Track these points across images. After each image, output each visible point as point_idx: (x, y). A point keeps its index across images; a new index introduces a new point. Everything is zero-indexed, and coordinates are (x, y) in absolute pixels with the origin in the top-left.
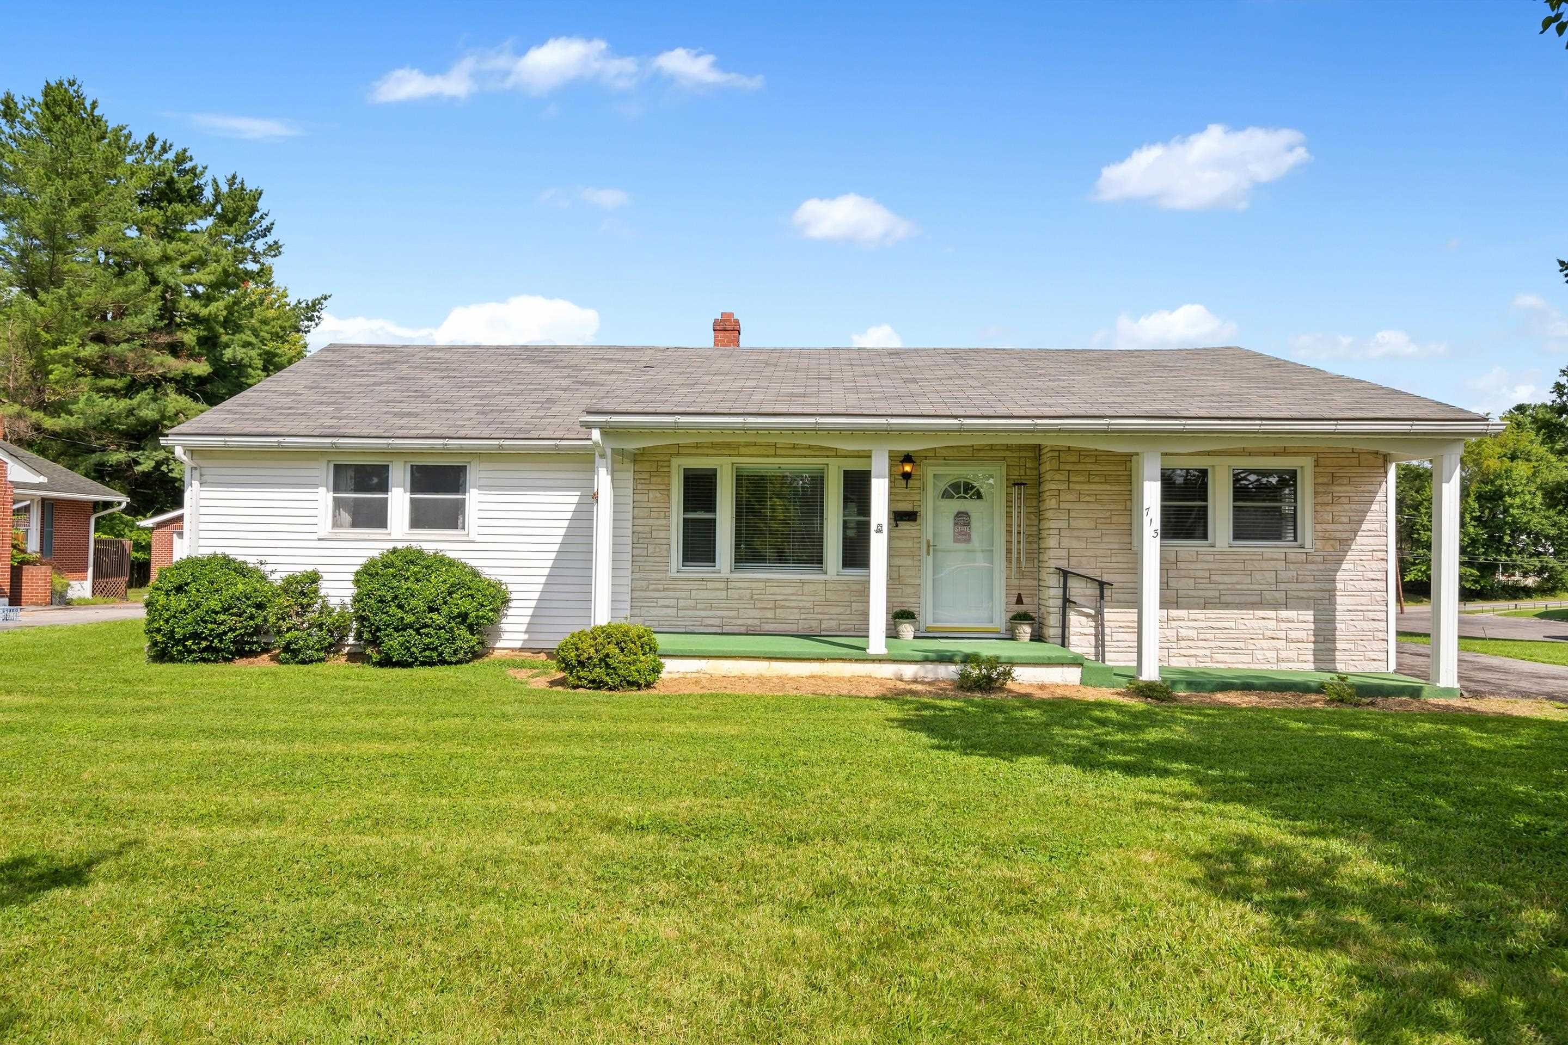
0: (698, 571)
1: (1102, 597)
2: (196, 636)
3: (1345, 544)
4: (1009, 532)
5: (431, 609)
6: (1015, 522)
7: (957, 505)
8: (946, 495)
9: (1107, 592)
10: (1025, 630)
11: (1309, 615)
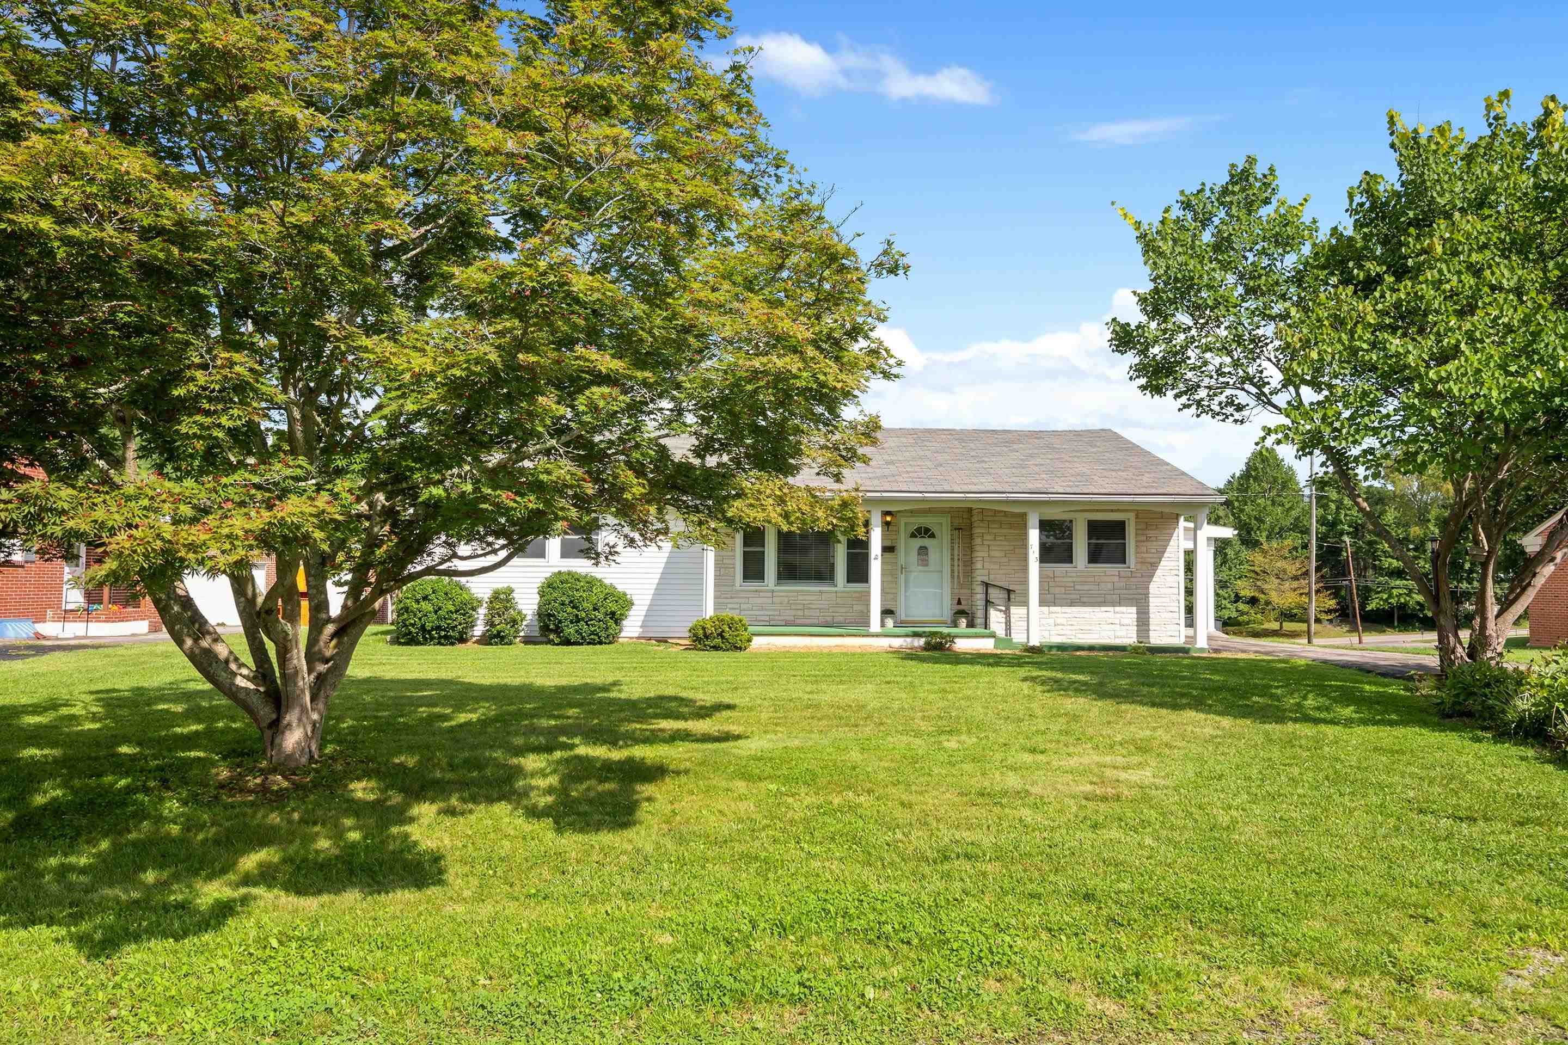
0: (753, 585)
1: (1009, 599)
2: (438, 628)
3: (1154, 566)
4: (952, 559)
5: (595, 609)
6: (956, 552)
7: (919, 542)
8: (913, 535)
9: (1012, 596)
10: (963, 622)
11: (1134, 610)
